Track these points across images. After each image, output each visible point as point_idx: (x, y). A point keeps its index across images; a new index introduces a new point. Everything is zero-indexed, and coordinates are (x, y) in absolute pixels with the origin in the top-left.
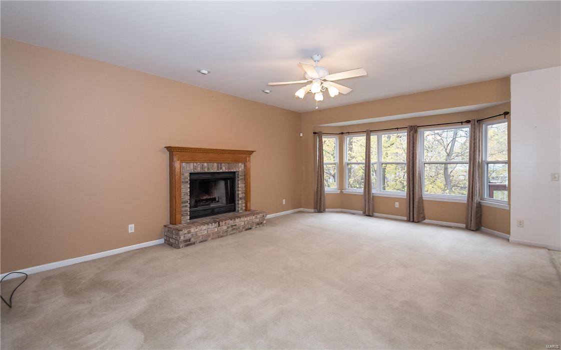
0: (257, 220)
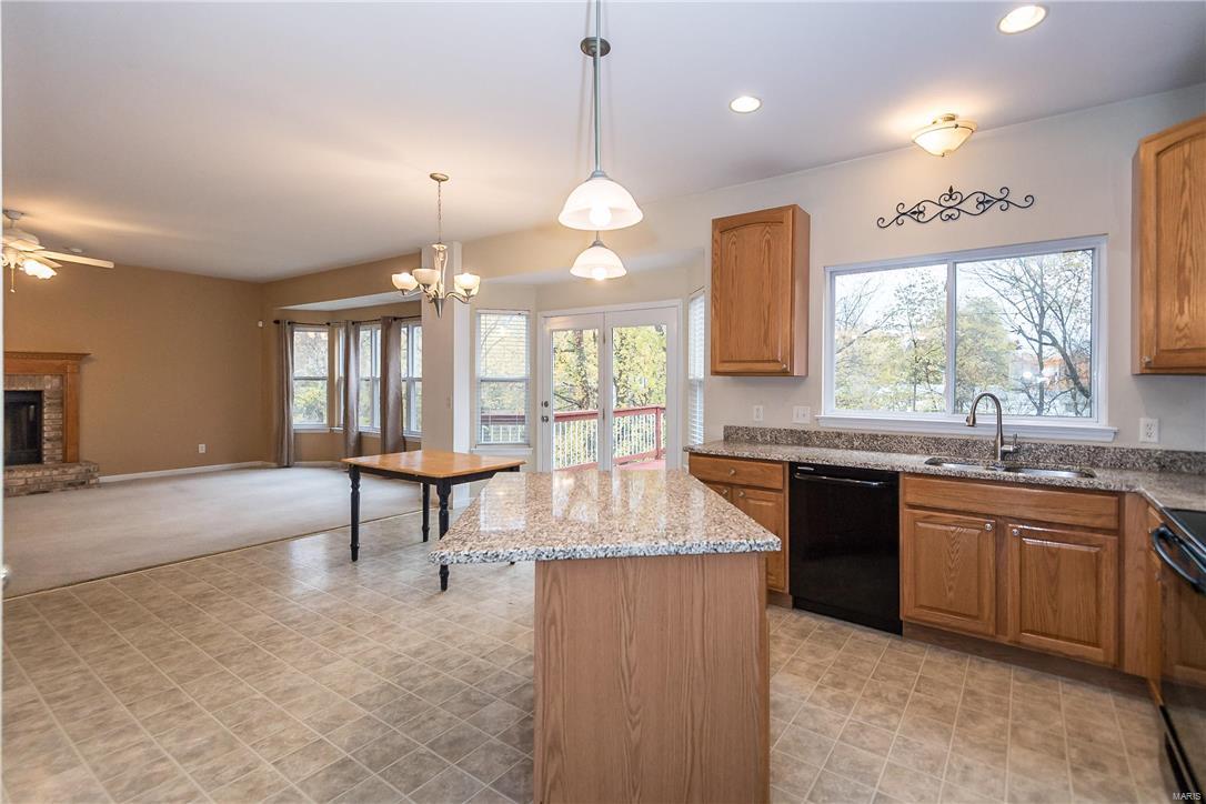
0: (67, 478)
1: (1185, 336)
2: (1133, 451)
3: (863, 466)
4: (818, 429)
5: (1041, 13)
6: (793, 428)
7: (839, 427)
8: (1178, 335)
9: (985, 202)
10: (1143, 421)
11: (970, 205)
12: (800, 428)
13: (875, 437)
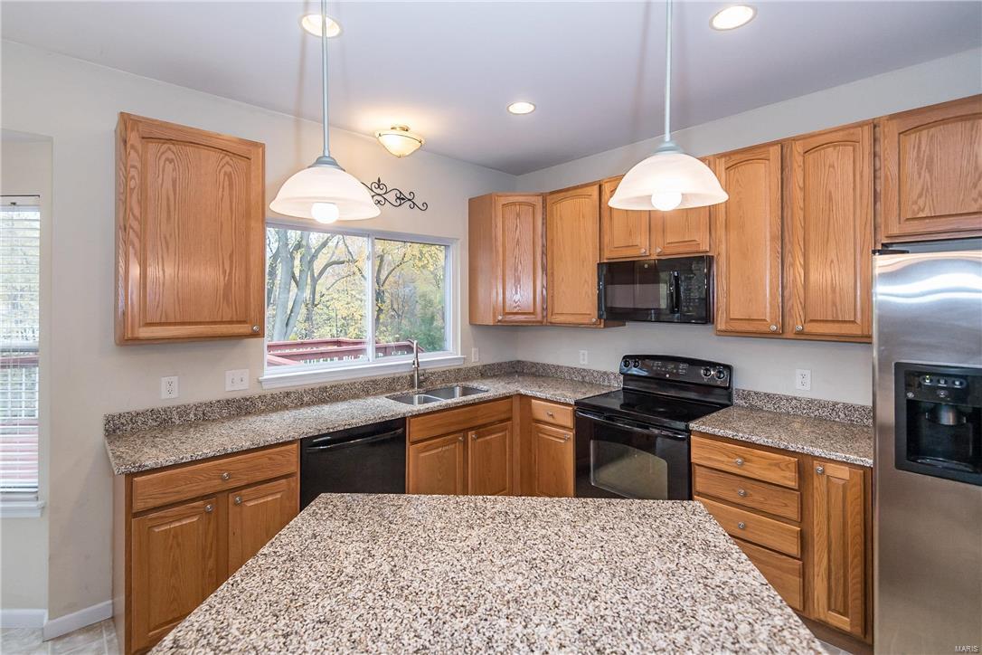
1: (519, 306)
2: (472, 368)
3: (382, 420)
4: (262, 393)
5: (532, 108)
6: (230, 396)
7: (288, 386)
8: (515, 305)
9: (401, 198)
10: (473, 349)
11: (391, 197)
12: (238, 396)
13: (324, 389)
